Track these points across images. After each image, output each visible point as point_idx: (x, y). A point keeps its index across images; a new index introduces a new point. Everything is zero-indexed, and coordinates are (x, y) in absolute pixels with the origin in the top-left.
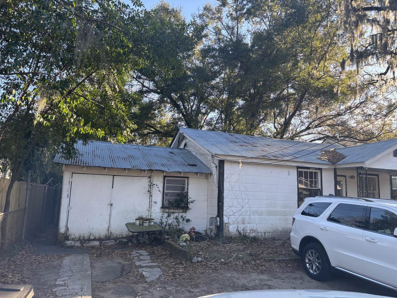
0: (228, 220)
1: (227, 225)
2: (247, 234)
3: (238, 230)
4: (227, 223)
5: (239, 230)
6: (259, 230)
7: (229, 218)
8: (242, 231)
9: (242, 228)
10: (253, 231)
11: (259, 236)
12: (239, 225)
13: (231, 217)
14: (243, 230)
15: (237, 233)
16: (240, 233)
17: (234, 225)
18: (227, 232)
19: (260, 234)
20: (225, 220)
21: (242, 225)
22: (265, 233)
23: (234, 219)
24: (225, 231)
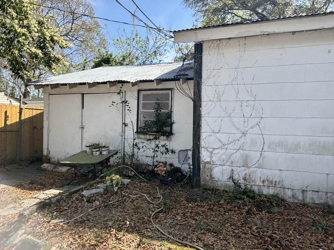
0: (211, 157)
1: (207, 166)
2: (255, 189)
3: (231, 178)
4: (208, 163)
5: (236, 177)
6: (286, 184)
7: (211, 153)
8: (241, 181)
9: (242, 175)
10: (271, 183)
11: (286, 197)
12: (234, 169)
13: (216, 151)
14: (245, 179)
15: (231, 183)
16: (237, 184)
17: (225, 168)
18: (208, 178)
19: (289, 193)
20: (205, 156)
21: (242, 168)
22: (303, 191)
23: (224, 157)
24: (204, 177)
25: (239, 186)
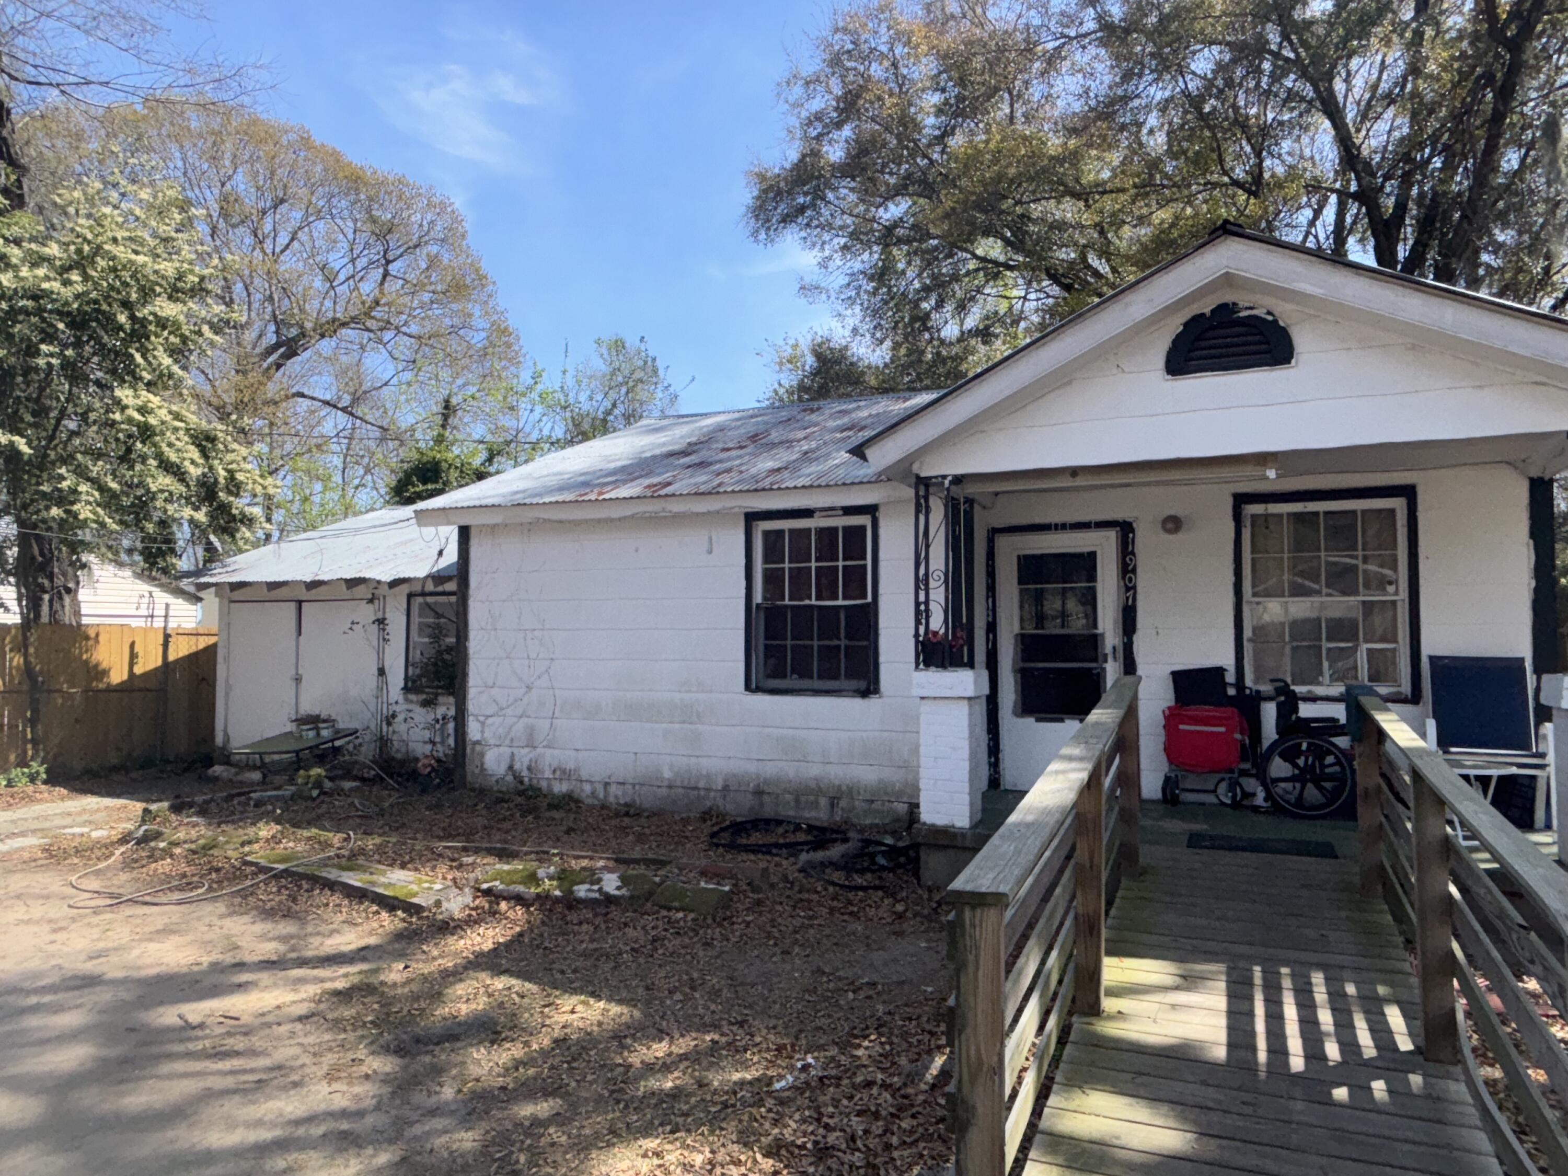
0: (483, 732)
1: (478, 748)
2: (544, 784)
3: (511, 767)
4: (478, 742)
5: (517, 766)
6: (584, 775)
7: (483, 724)
8: (525, 773)
9: (526, 762)
10: (564, 773)
11: (584, 795)
12: (516, 751)
13: (490, 721)
14: (529, 769)
15: (510, 778)
16: (519, 779)
17: (502, 749)
18: (477, 771)
19: (587, 788)
20: (473, 731)
21: (527, 750)
22: (607, 784)
23: (501, 730)
24: (471, 768)
25: (522, 782)
